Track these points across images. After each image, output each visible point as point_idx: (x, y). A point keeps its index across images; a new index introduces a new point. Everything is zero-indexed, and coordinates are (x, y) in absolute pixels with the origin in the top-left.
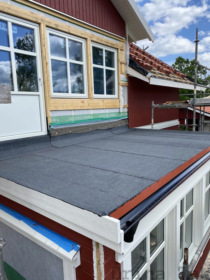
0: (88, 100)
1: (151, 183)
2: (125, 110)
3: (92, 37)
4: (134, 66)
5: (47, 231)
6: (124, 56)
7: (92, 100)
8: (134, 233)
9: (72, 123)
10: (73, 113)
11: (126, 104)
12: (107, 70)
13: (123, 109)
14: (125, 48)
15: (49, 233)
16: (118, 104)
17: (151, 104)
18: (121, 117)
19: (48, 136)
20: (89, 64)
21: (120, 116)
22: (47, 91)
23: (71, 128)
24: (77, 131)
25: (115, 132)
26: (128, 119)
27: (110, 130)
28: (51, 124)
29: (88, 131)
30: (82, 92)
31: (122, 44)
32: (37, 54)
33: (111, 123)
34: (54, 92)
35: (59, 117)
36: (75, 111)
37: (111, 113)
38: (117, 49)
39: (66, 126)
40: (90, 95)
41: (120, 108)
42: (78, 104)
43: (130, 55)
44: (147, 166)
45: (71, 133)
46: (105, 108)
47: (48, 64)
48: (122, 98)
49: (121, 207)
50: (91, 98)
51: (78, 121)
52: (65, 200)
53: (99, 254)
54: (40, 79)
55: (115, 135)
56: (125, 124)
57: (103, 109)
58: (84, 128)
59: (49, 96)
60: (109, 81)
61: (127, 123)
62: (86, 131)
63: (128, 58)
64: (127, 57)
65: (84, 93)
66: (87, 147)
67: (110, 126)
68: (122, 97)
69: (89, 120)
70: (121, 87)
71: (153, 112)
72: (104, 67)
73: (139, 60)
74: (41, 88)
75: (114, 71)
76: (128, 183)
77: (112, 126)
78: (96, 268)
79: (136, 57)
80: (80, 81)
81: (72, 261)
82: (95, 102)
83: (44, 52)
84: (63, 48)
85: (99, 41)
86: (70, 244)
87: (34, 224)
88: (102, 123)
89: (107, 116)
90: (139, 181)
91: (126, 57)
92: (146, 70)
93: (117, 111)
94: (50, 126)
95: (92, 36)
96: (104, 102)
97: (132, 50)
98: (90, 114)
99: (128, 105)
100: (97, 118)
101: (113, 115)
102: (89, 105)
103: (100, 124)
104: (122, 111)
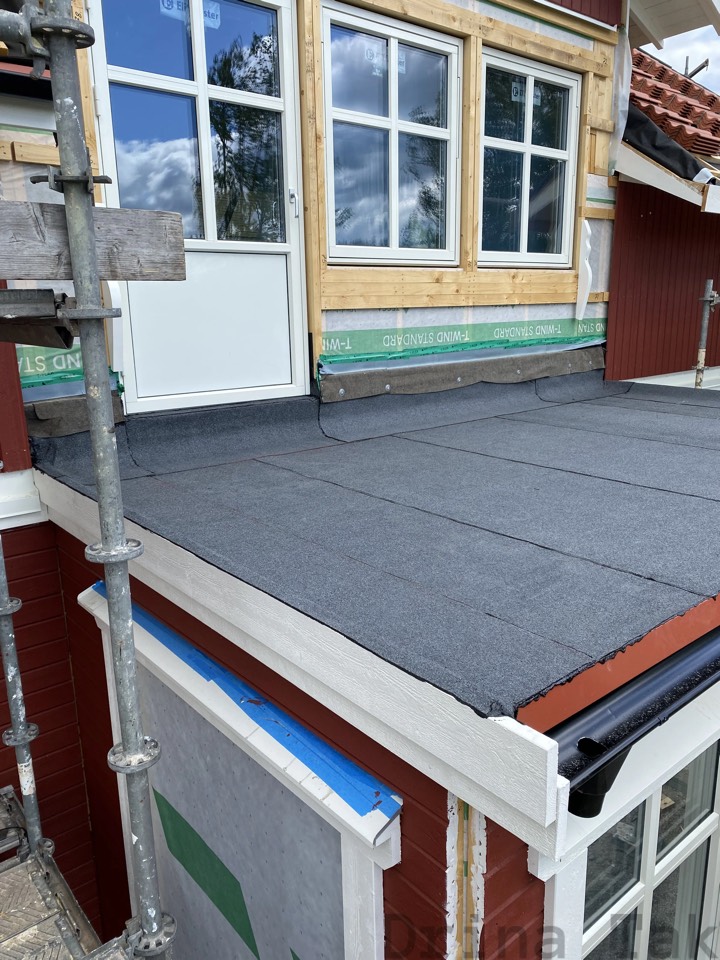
0: (457, 273)
1: (686, 602)
2: (595, 312)
3: (488, 29)
4: (645, 140)
5: (292, 730)
6: (606, 103)
7: (473, 274)
8: (607, 787)
9: (395, 358)
10: (400, 321)
11: (602, 288)
12: (535, 160)
13: (590, 306)
14: (612, 69)
15: (298, 735)
16: (569, 291)
17: (702, 290)
18: (577, 340)
19: (313, 399)
20: (471, 136)
21: (575, 335)
22: (314, 238)
23: (389, 375)
24: (410, 386)
25: (551, 394)
26: (604, 345)
27: (533, 388)
28: (324, 357)
29: (452, 386)
30: (436, 241)
31: (603, 53)
32: (285, 103)
33: (537, 360)
34: (338, 243)
35: (352, 334)
36: (409, 312)
37: (541, 323)
38: (583, 74)
39: (374, 366)
40: (467, 253)
41: (575, 304)
42: (420, 286)
43: (633, 97)
44: (671, 535)
45: (388, 393)
46: (519, 305)
47: (324, 140)
48: (585, 265)
49: (562, 684)
50: (470, 264)
51: (417, 350)
52: (357, 638)
53: (468, 839)
54: (292, 196)
55: (550, 404)
56: (590, 365)
57: (513, 306)
58: (435, 376)
59: (322, 258)
60: (543, 199)
61: (599, 362)
62: (444, 387)
63: (624, 106)
64: (620, 104)
65: (443, 247)
66: (443, 444)
67: (533, 372)
68: (587, 261)
69: (456, 345)
70: (586, 226)
71: (706, 323)
72: (528, 148)
73: (667, 115)
74: (294, 227)
75: (564, 162)
76: (595, 596)
77: (542, 372)
78: (455, 884)
79: (656, 104)
80: (431, 204)
81: (372, 847)
82: (483, 280)
83: (309, 94)
84: (379, 77)
85: (515, 46)
86: (367, 788)
87: (252, 697)
88: (503, 359)
89: (526, 335)
90: (638, 589)
91: (615, 105)
92: (693, 155)
93: (565, 313)
94: (320, 366)
95: (490, 25)
96: (517, 281)
97: (639, 78)
98: (462, 326)
99: (607, 294)
100: (486, 340)
101: (549, 331)
102: (462, 292)
103: (496, 362)
104: (585, 314)
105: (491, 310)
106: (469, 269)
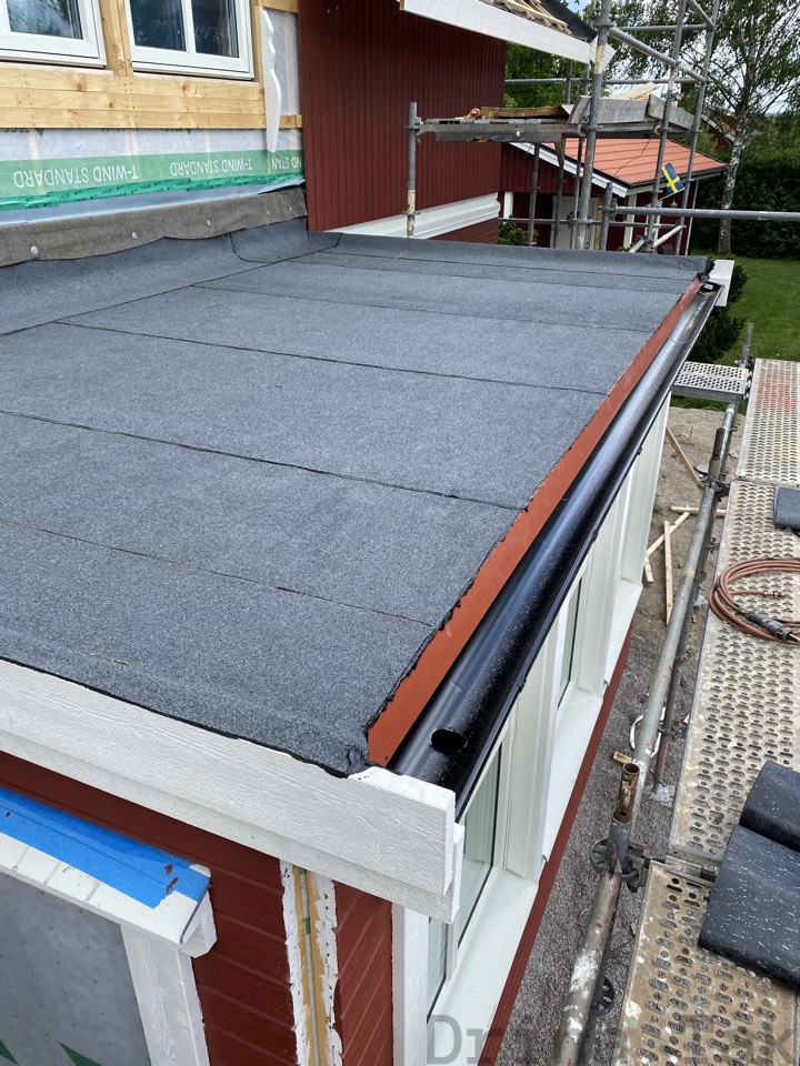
0: (106, 79)
1: (500, 521)
2: (289, 142)
7: (128, 80)
9: (36, 206)
10: (34, 149)
11: (293, 110)
13: (282, 133)
16: (256, 111)
17: (406, 116)
18: (273, 179)
21: (269, 173)
23: (34, 232)
24: (66, 247)
25: (250, 250)
26: (303, 186)
27: (229, 244)
29: (126, 245)
33: (229, 206)
36: (46, 135)
37: (227, 155)
40: (115, 47)
41: (264, 130)
42: (56, 95)
45: (36, 259)
46: (197, 129)
48: (270, 74)
50: (122, 65)
51: (67, 194)
55: (253, 265)
56: (290, 212)
57: (189, 130)
58: (101, 232)
61: (300, 208)
62: (115, 248)
65: (79, 35)
67: (227, 223)
68: (272, 71)
69: (122, 186)
70: (266, 20)
71: (413, 157)
77: (236, 222)
81: (179, 947)
82: (144, 90)
86: (151, 865)
88: (187, 207)
89: (210, 172)
93: (252, 143)
96: (190, 94)
98: (126, 157)
99: (299, 117)
100: (161, 178)
101: (237, 168)
102: (117, 107)
103: (180, 210)
104: (278, 145)
105: (161, 135)
106: (122, 72)
